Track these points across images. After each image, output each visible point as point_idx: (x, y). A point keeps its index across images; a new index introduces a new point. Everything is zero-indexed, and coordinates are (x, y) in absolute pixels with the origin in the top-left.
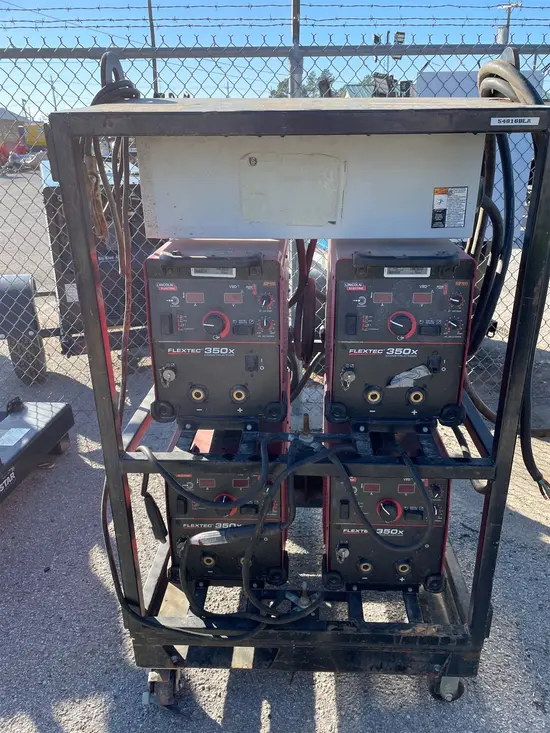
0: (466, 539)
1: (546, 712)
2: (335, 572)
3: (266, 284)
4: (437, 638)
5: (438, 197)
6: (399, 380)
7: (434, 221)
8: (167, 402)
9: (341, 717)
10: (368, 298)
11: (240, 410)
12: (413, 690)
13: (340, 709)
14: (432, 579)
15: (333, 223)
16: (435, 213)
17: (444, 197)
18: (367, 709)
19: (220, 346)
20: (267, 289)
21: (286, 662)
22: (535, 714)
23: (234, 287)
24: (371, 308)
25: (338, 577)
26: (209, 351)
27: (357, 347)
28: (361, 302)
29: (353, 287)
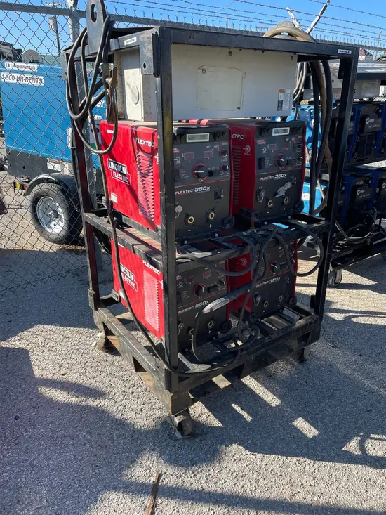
3: (223, 144)
5: (280, 94)
6: (280, 192)
7: (278, 107)
9: (271, 391)
10: (267, 149)
11: (210, 226)
13: (267, 389)
15: (239, 108)
16: (279, 102)
17: (282, 94)
18: (278, 382)
19: (202, 186)
20: (223, 147)
23: (208, 147)
24: (269, 153)
26: (197, 190)
27: (263, 176)
28: (264, 150)
29: (261, 142)
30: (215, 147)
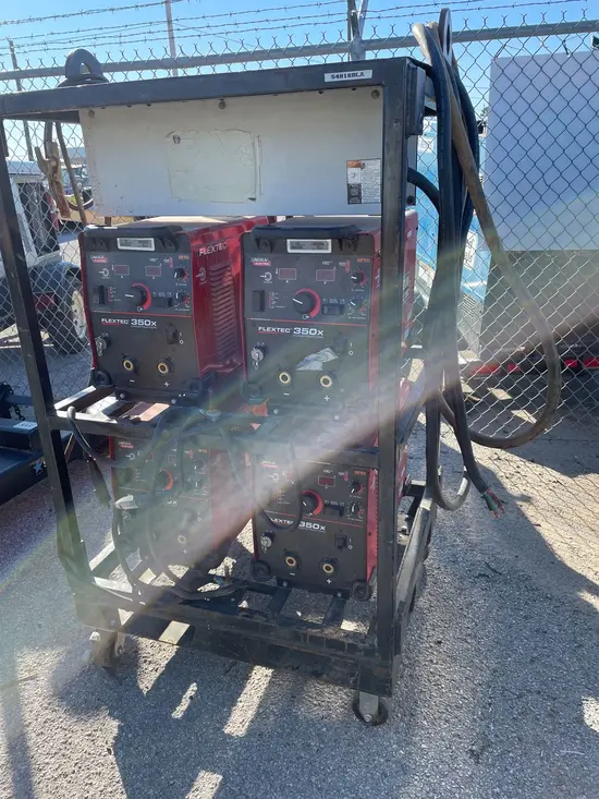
0: (483, 579)
1: (478, 762)
2: (262, 562)
3: (181, 257)
4: (343, 643)
5: (351, 171)
6: (308, 362)
7: (350, 196)
8: (104, 372)
10: (274, 275)
11: (167, 384)
12: (342, 707)
14: (356, 584)
15: (253, 199)
16: (350, 187)
17: (357, 170)
19: (144, 318)
20: (181, 262)
21: (204, 643)
22: (465, 762)
23: (153, 260)
24: (277, 284)
25: (265, 567)
26: (135, 322)
27: (266, 325)
28: (267, 278)
29: (260, 261)
30: (166, 261)
